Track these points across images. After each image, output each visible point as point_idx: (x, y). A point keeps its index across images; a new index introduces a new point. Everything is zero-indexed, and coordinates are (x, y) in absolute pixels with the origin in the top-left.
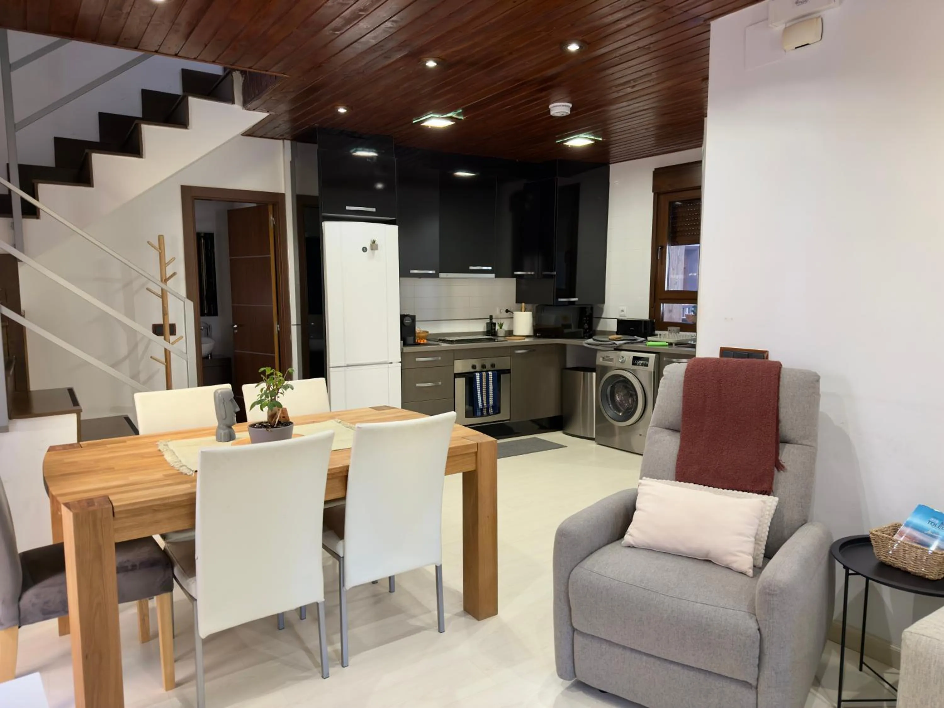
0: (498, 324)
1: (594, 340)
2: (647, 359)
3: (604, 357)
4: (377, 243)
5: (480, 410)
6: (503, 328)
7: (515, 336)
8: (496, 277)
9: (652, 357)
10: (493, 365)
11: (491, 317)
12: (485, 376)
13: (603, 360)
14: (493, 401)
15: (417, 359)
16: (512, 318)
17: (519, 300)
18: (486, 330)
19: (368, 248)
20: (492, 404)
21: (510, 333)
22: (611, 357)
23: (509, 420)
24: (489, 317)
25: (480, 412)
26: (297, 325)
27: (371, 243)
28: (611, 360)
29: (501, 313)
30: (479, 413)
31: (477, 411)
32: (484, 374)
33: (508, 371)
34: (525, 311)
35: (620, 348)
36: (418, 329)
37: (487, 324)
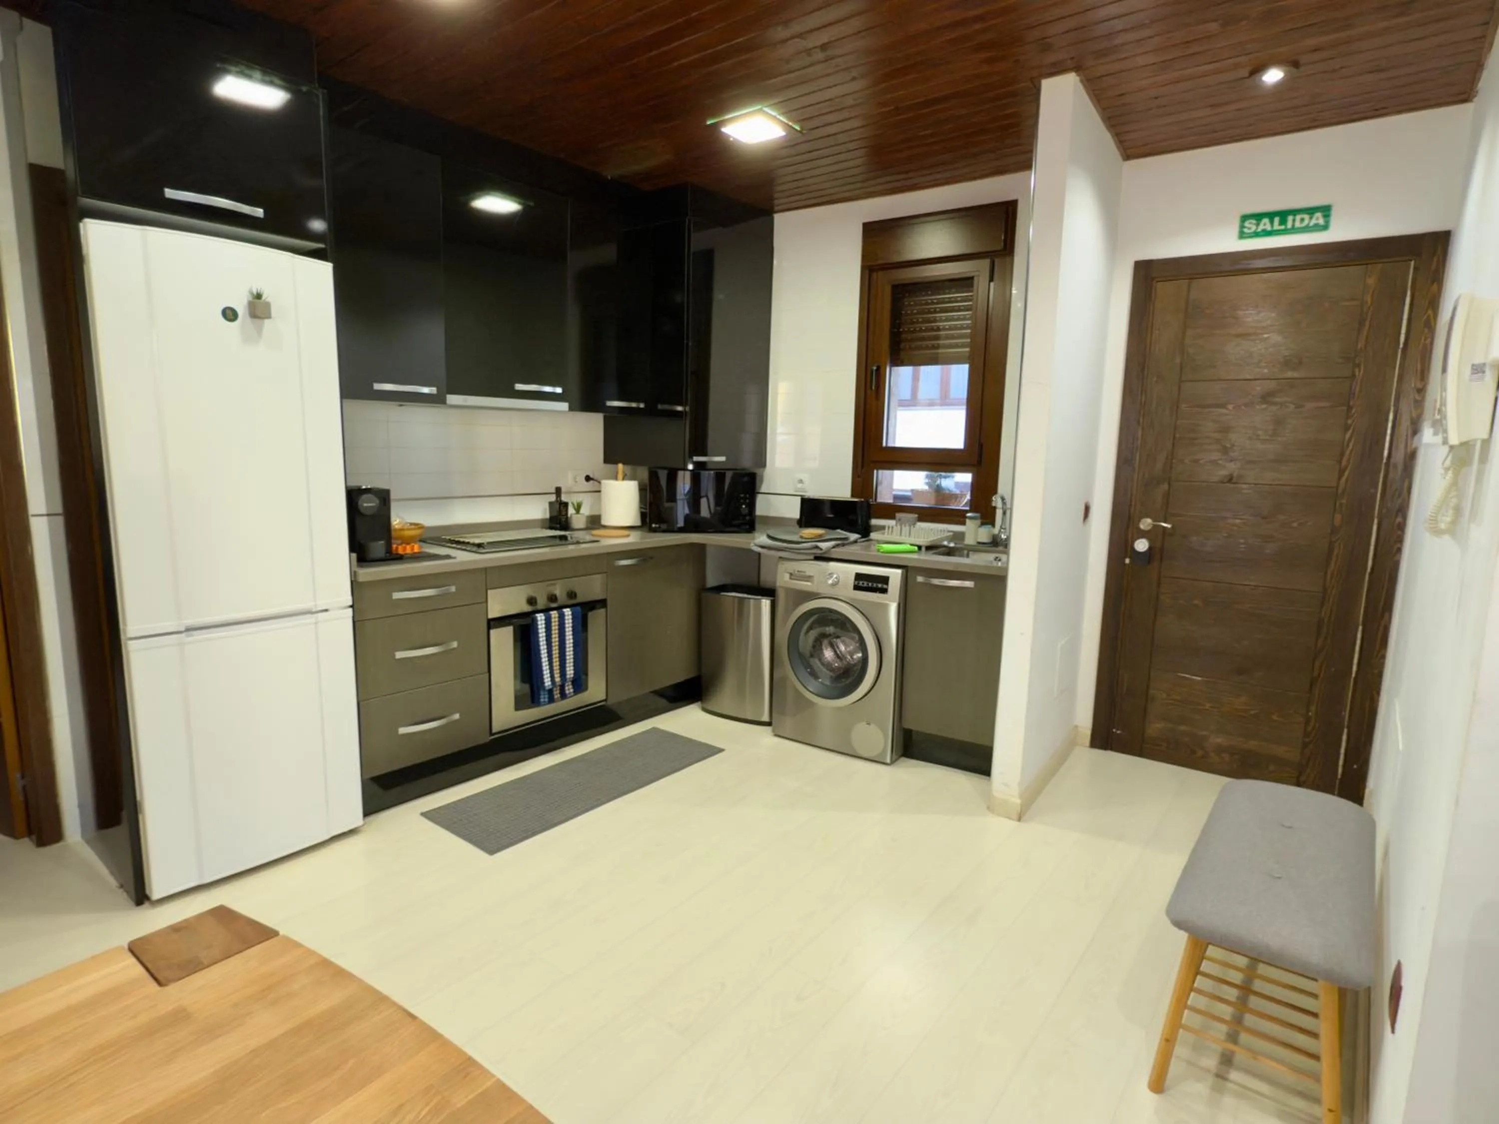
0: (573, 504)
1: (769, 537)
2: (885, 580)
3: (791, 572)
4: (268, 300)
5: (546, 693)
6: (582, 511)
7: (605, 527)
8: (571, 409)
9: (895, 575)
10: (572, 595)
11: (558, 491)
12: (557, 619)
13: (791, 578)
14: (574, 670)
15: (397, 595)
16: (599, 491)
17: (610, 457)
18: (548, 516)
19: (241, 309)
20: (572, 676)
21: (595, 522)
22: (808, 574)
23: (606, 700)
24: (553, 491)
25: (547, 696)
26: (48, 515)
27: (251, 299)
28: (809, 578)
29: (576, 482)
30: (544, 698)
31: (540, 695)
32: (554, 614)
33: (602, 603)
34: (623, 479)
35: (826, 555)
36: (396, 522)
37: (551, 504)
